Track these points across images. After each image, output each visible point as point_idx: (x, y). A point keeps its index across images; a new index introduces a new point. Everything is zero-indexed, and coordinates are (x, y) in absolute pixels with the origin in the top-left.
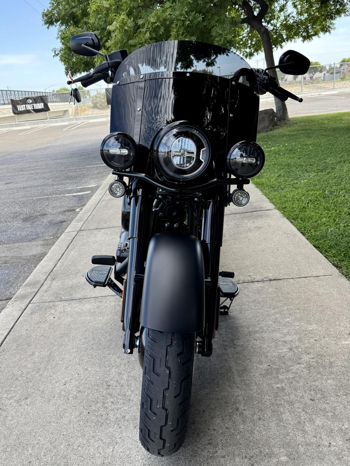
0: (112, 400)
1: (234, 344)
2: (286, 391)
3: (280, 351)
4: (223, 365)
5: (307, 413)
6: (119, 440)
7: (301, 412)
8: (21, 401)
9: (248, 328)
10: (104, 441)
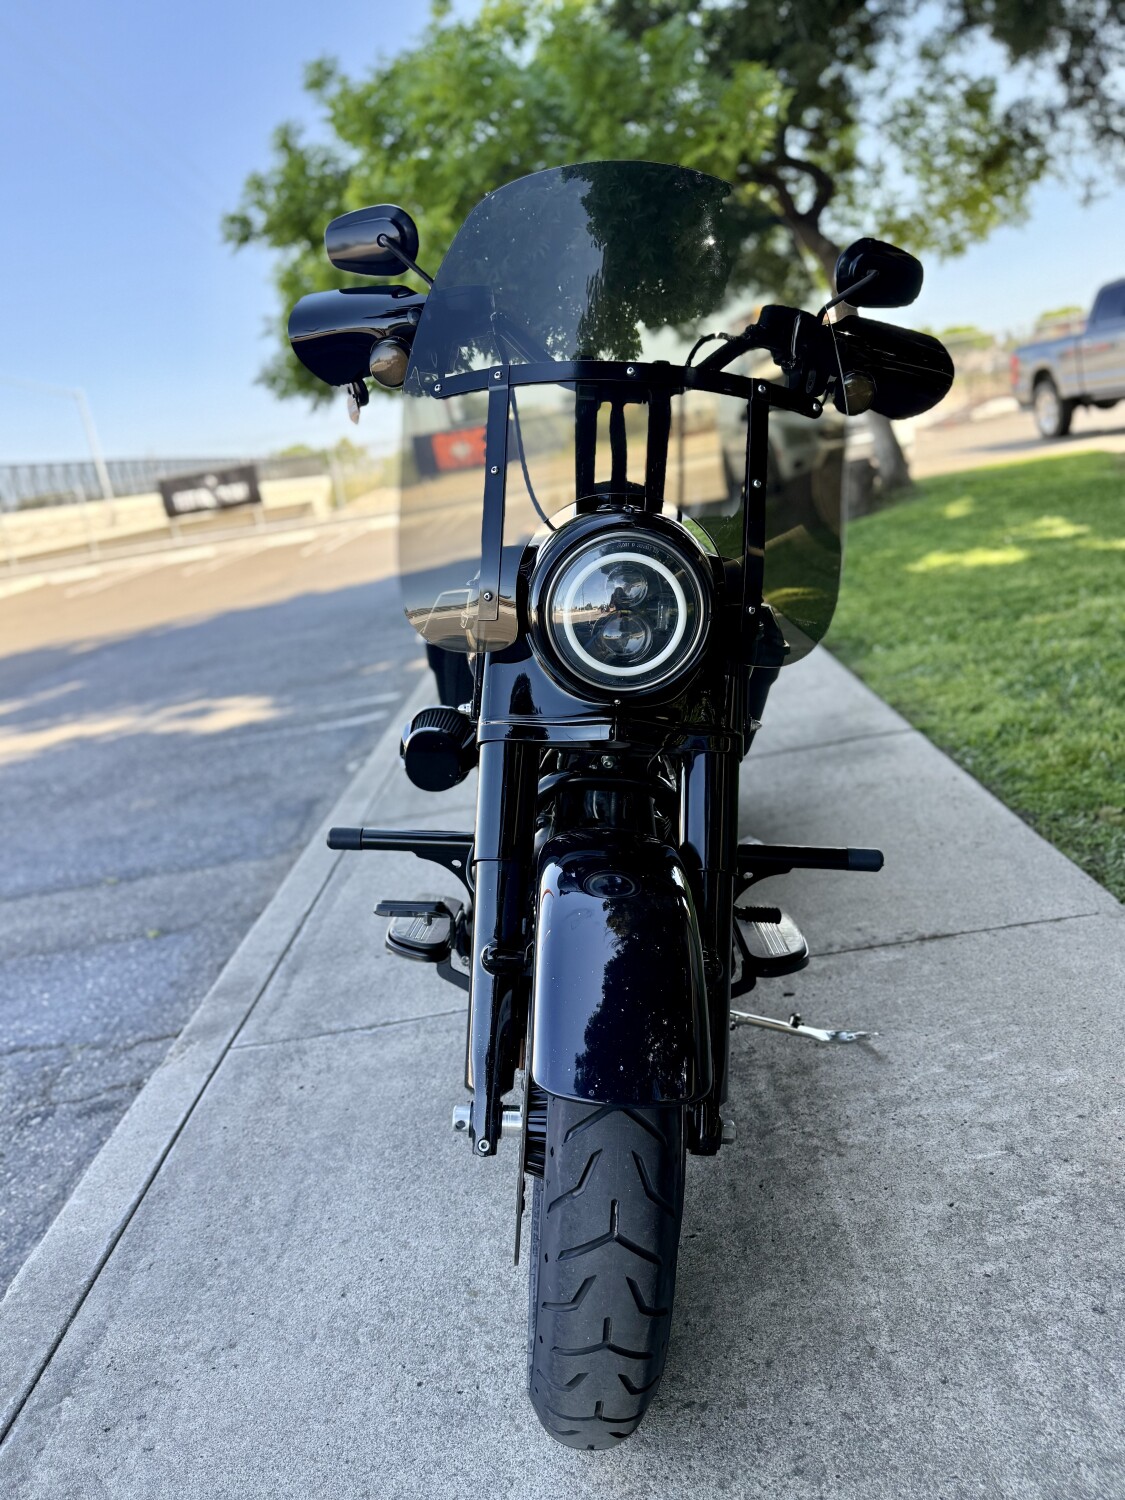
0: (487, 1339)
1: (840, 1144)
2: (1014, 1284)
3: (980, 1157)
4: (812, 1211)
5: (1089, 1353)
6: (518, 1473)
7: (1070, 1353)
8: (218, 1356)
9: (874, 1091)
10: (474, 1476)
